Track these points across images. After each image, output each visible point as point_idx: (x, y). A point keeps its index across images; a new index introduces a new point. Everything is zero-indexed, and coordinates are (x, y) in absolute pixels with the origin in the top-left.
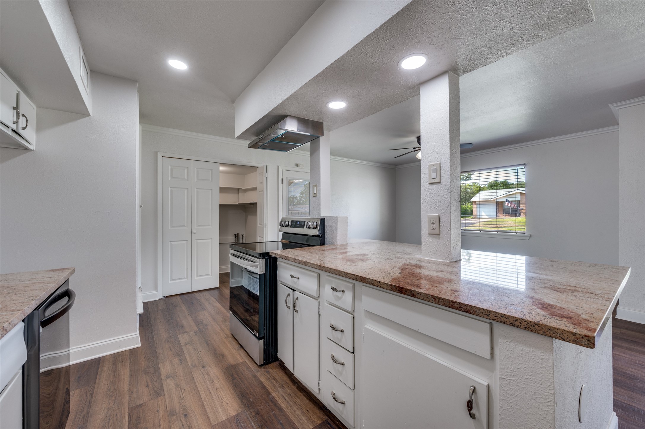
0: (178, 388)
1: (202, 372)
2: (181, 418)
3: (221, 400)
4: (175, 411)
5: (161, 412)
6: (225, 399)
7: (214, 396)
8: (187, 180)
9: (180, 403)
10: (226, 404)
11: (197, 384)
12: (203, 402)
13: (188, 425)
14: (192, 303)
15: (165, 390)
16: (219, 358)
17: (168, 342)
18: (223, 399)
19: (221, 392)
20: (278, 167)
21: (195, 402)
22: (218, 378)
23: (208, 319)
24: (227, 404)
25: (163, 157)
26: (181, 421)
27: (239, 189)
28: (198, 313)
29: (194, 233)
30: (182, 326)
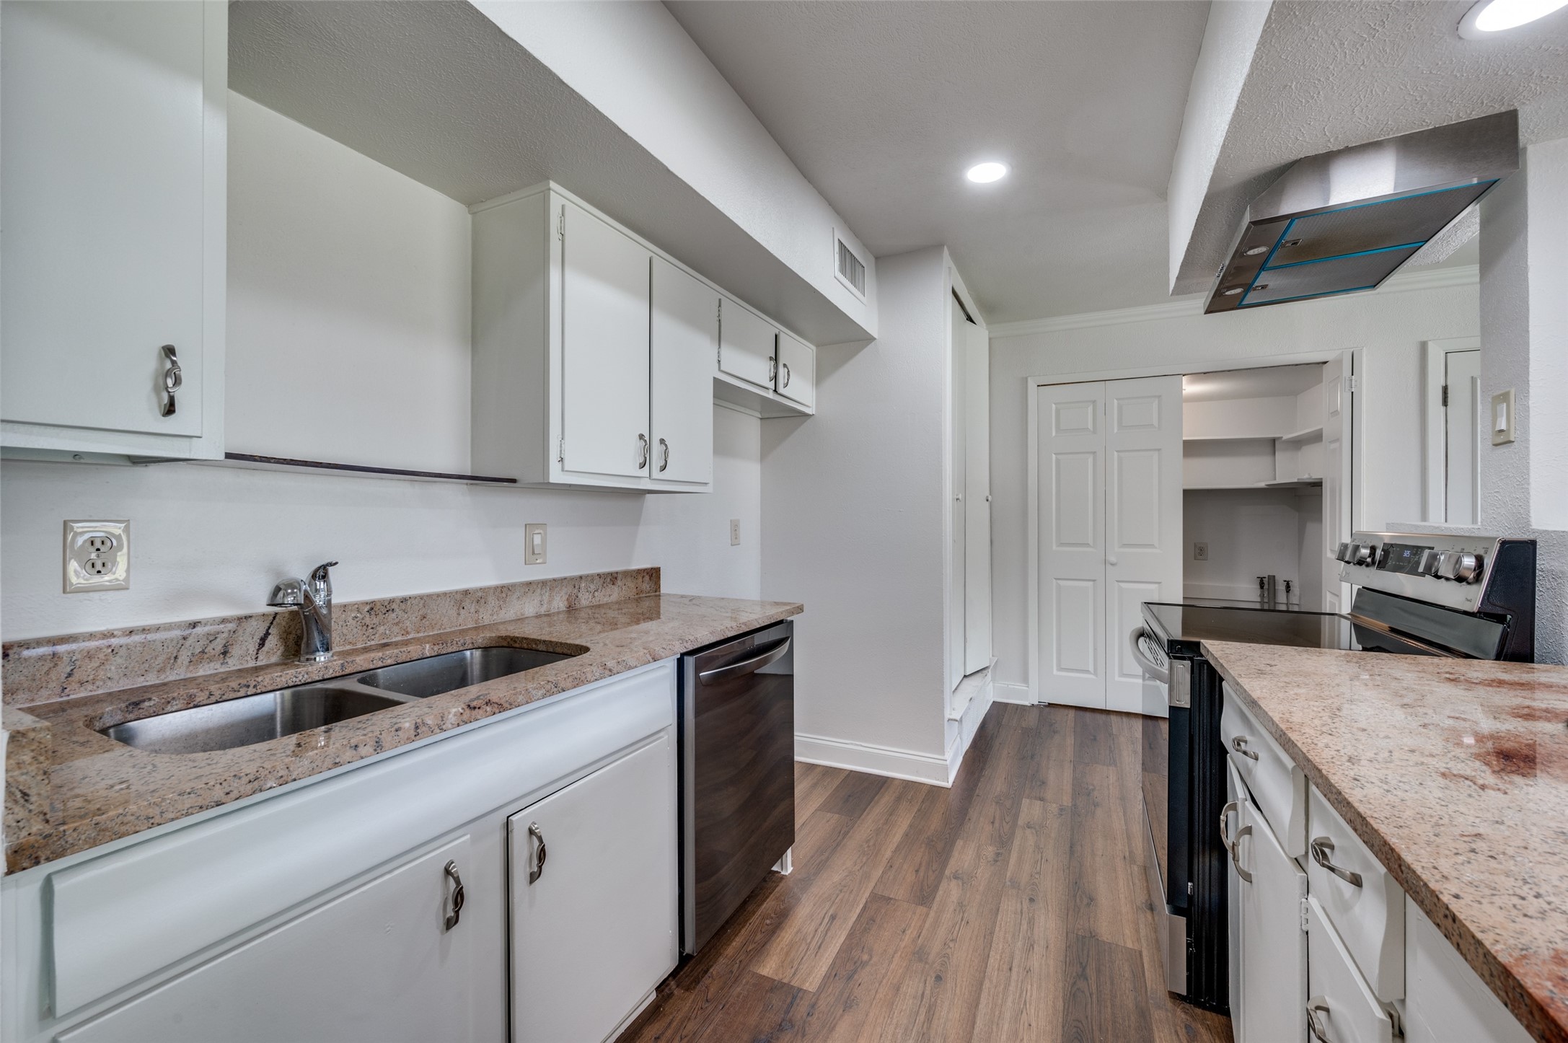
0: (959, 912)
1: (1022, 910)
2: (929, 978)
3: (1022, 1006)
4: (929, 954)
5: (907, 936)
6: (1033, 1011)
7: (1013, 984)
8: (1095, 432)
9: (945, 944)
10: (1026, 1025)
11: (997, 929)
12: (984, 976)
13: (932, 1003)
14: (1092, 738)
15: (938, 898)
16: (1078, 900)
17: (997, 803)
18: (1028, 1006)
19: (1035, 986)
20: (1423, 347)
21: (970, 966)
22: (1047, 947)
23: (1109, 789)
24: (1030, 1025)
25: (1038, 386)
26: (925, 983)
27: (1273, 442)
28: (1094, 765)
29: (1112, 564)
30: (1043, 783)
